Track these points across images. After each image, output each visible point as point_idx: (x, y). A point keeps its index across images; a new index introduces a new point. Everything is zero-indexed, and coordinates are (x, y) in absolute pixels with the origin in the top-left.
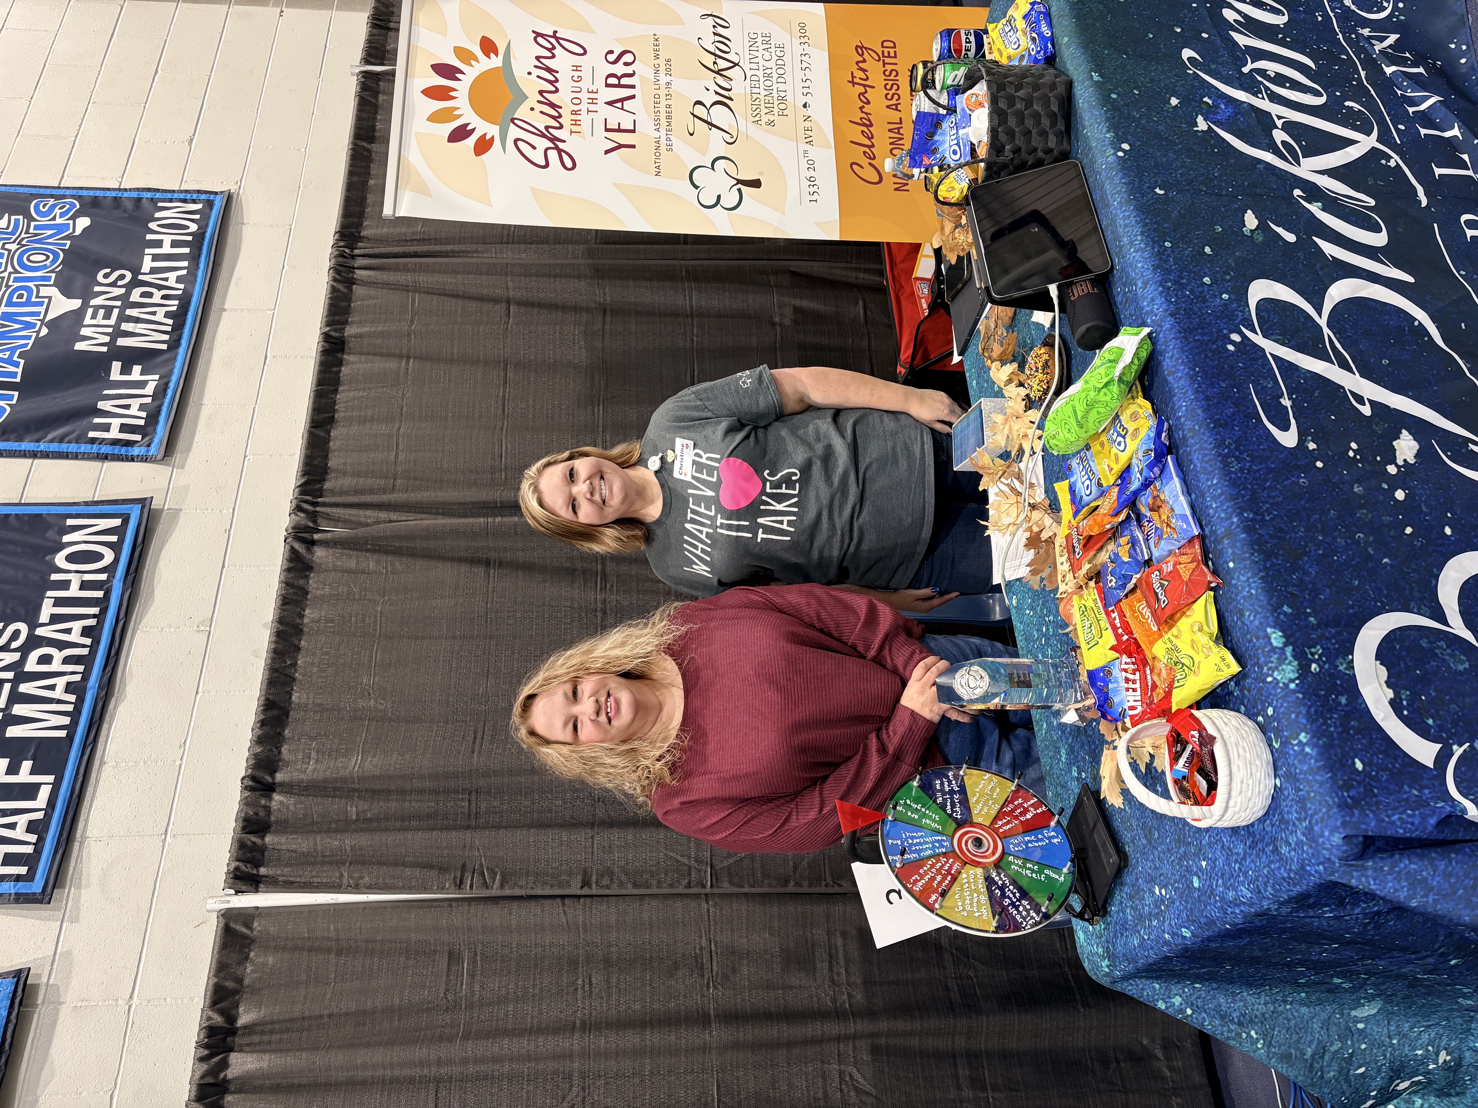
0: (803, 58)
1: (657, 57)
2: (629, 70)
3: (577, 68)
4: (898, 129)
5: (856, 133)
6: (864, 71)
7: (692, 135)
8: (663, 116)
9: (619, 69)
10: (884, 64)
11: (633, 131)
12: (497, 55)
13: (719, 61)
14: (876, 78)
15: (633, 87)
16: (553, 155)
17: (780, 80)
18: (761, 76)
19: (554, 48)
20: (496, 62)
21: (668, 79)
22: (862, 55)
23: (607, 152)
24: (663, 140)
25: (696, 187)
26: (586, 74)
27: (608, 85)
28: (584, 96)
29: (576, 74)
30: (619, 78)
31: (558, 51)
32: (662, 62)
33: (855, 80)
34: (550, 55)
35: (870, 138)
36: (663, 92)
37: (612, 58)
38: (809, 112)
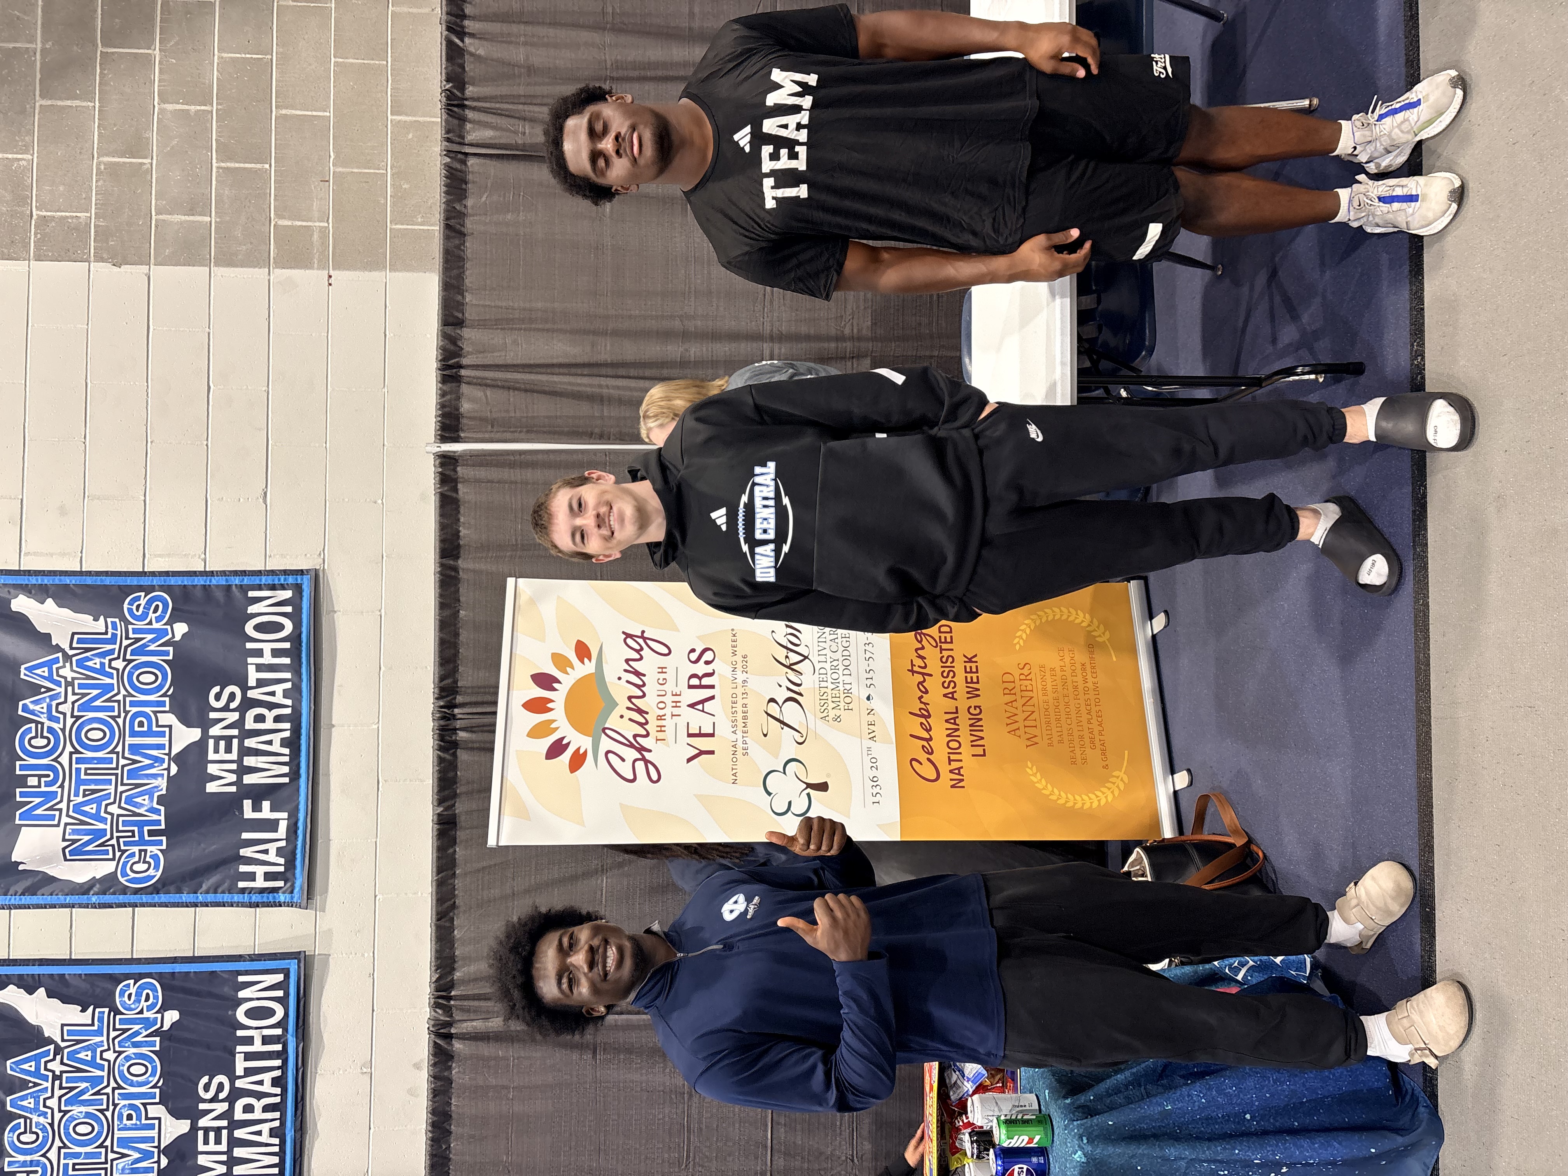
0: (867, 647)
1: (734, 653)
2: (709, 669)
3: (662, 670)
4: (954, 719)
5: (914, 726)
6: (922, 658)
7: (765, 735)
8: (740, 715)
9: (701, 668)
10: (941, 650)
11: (712, 735)
12: (590, 660)
13: (791, 654)
14: (934, 666)
15: (712, 687)
16: (640, 765)
17: (846, 672)
18: (828, 668)
19: (642, 649)
20: (589, 667)
21: (744, 676)
22: (920, 642)
23: (689, 760)
24: (740, 744)
25: (769, 794)
26: (670, 675)
27: (690, 687)
28: (669, 699)
29: (663, 676)
30: (700, 678)
31: (646, 652)
32: (738, 658)
33: (916, 669)
34: (638, 657)
35: (928, 730)
36: (740, 690)
37: (693, 657)
38: (873, 704)
